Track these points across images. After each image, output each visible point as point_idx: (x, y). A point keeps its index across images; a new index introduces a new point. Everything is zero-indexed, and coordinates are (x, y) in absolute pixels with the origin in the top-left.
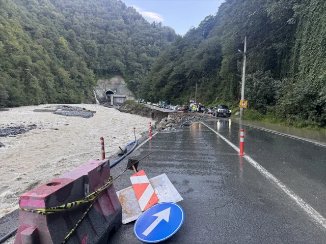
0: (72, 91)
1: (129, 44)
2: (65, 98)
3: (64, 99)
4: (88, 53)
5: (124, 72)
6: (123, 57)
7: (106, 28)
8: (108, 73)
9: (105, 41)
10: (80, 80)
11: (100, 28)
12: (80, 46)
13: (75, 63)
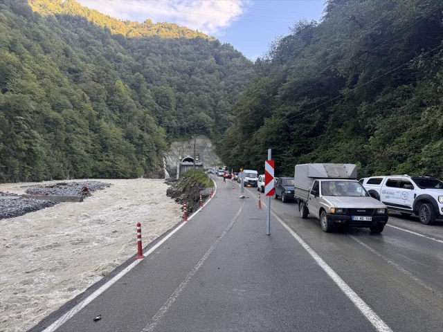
0: (123, 158)
1: (221, 91)
2: (109, 169)
3: (108, 171)
4: (160, 105)
5: (211, 129)
6: (211, 108)
7: (191, 72)
8: (188, 131)
9: (187, 88)
10: (141, 142)
11: (182, 72)
12: (149, 94)
13: (136, 117)
